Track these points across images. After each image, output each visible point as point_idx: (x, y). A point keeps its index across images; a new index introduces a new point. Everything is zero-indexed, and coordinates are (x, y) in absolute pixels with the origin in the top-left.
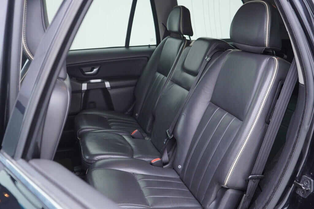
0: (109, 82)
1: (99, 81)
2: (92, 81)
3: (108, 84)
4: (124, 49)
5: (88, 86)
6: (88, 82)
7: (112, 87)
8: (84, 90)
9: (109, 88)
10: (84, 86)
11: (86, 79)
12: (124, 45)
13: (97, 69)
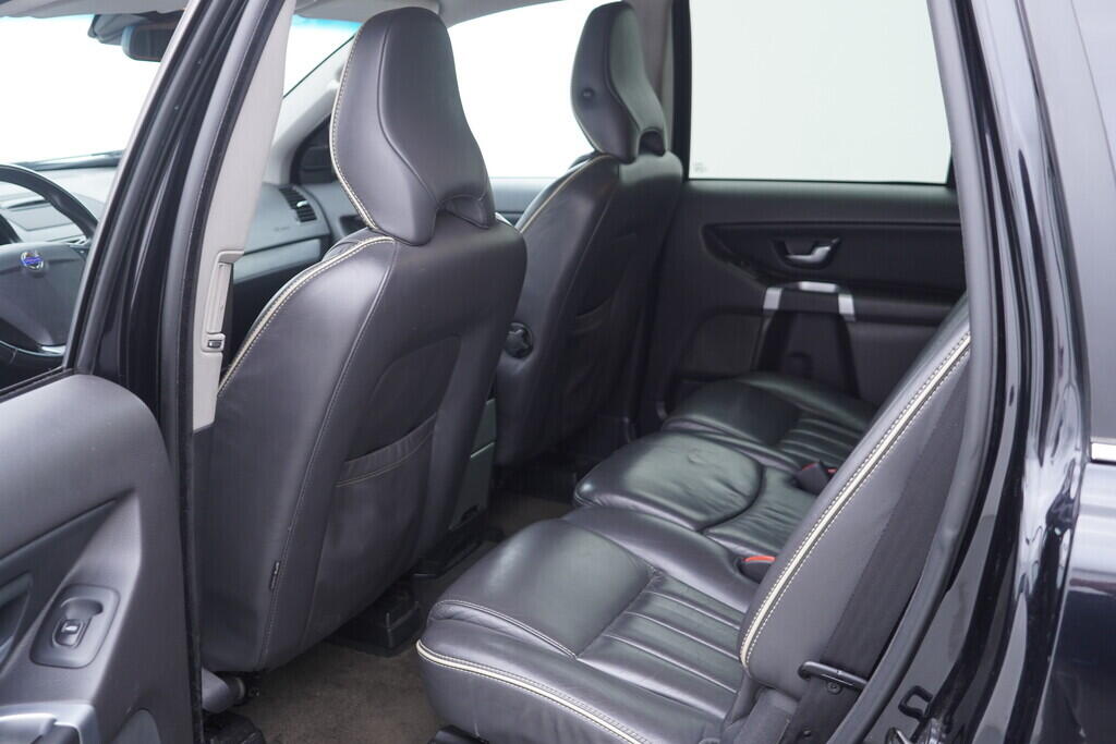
0: (854, 298)
1: (830, 288)
2: (806, 285)
3: (846, 304)
4: (941, 191)
5: (783, 298)
6: (791, 286)
7: (860, 316)
8: (770, 311)
9: (849, 315)
10: (773, 298)
11: (787, 277)
12: (943, 179)
13: (827, 248)
